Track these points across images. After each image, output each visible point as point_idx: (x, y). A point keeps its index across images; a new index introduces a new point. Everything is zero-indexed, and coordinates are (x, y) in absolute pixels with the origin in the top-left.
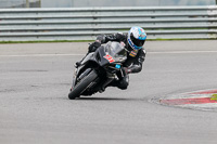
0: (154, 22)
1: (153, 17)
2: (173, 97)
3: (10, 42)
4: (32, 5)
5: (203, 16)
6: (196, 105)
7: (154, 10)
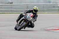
0: (44, 8)
1: (43, 7)
2: (49, 29)
3: (4, 13)
4: (10, 3)
5: (57, 7)
6: (55, 31)
7: (44, 5)
